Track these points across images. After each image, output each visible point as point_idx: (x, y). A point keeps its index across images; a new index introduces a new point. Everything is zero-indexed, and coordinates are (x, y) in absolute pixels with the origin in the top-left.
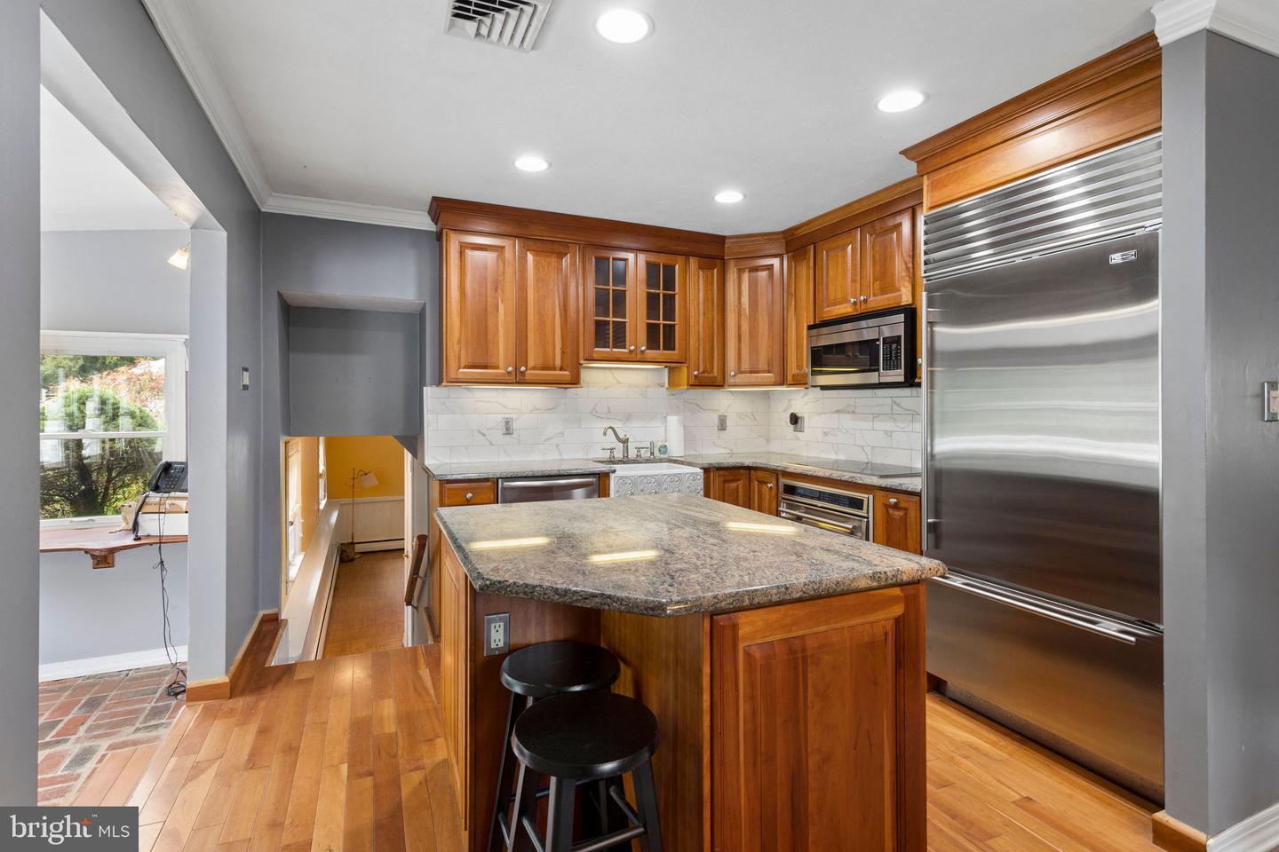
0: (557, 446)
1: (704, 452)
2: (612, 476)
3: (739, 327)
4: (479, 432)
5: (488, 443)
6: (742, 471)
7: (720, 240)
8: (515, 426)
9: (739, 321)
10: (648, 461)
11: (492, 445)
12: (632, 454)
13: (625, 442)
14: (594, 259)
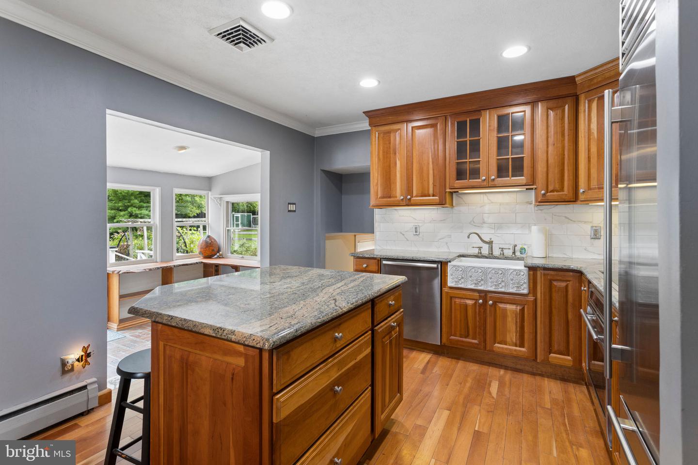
0: (447, 243)
1: (574, 257)
2: (449, 264)
3: (589, 150)
4: (401, 233)
5: (406, 240)
6: (571, 273)
7: (571, 80)
8: (421, 230)
9: (589, 145)
10: (507, 258)
11: (408, 240)
12: (496, 252)
13: (490, 243)
14: (456, 122)
